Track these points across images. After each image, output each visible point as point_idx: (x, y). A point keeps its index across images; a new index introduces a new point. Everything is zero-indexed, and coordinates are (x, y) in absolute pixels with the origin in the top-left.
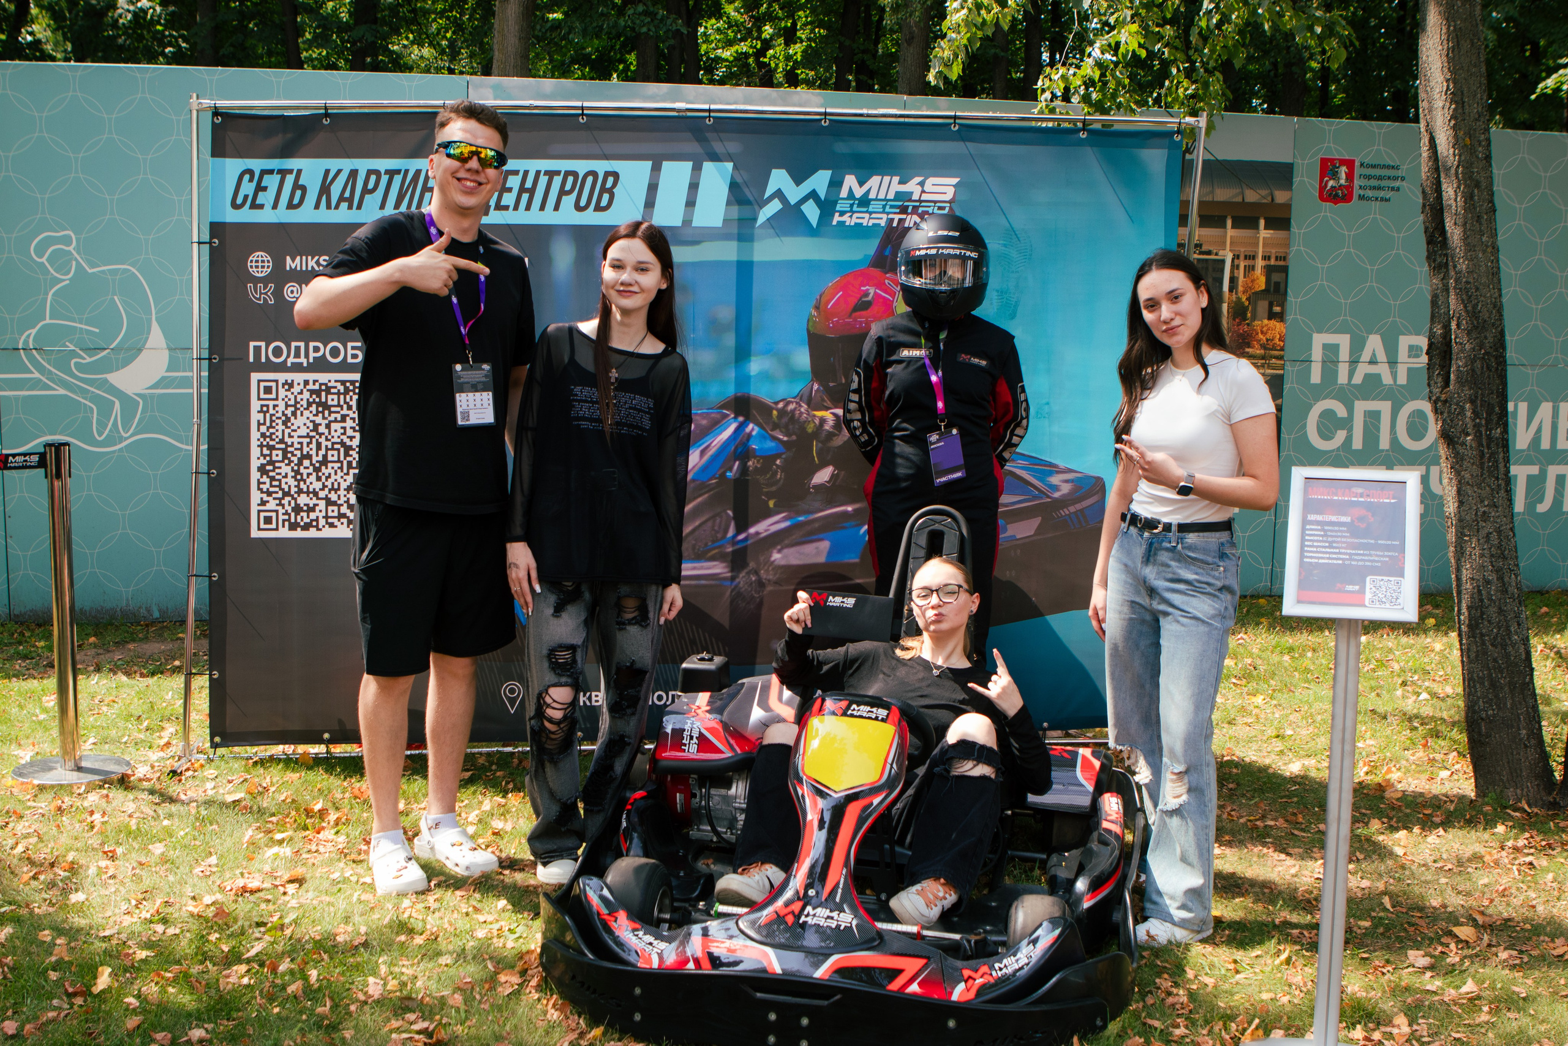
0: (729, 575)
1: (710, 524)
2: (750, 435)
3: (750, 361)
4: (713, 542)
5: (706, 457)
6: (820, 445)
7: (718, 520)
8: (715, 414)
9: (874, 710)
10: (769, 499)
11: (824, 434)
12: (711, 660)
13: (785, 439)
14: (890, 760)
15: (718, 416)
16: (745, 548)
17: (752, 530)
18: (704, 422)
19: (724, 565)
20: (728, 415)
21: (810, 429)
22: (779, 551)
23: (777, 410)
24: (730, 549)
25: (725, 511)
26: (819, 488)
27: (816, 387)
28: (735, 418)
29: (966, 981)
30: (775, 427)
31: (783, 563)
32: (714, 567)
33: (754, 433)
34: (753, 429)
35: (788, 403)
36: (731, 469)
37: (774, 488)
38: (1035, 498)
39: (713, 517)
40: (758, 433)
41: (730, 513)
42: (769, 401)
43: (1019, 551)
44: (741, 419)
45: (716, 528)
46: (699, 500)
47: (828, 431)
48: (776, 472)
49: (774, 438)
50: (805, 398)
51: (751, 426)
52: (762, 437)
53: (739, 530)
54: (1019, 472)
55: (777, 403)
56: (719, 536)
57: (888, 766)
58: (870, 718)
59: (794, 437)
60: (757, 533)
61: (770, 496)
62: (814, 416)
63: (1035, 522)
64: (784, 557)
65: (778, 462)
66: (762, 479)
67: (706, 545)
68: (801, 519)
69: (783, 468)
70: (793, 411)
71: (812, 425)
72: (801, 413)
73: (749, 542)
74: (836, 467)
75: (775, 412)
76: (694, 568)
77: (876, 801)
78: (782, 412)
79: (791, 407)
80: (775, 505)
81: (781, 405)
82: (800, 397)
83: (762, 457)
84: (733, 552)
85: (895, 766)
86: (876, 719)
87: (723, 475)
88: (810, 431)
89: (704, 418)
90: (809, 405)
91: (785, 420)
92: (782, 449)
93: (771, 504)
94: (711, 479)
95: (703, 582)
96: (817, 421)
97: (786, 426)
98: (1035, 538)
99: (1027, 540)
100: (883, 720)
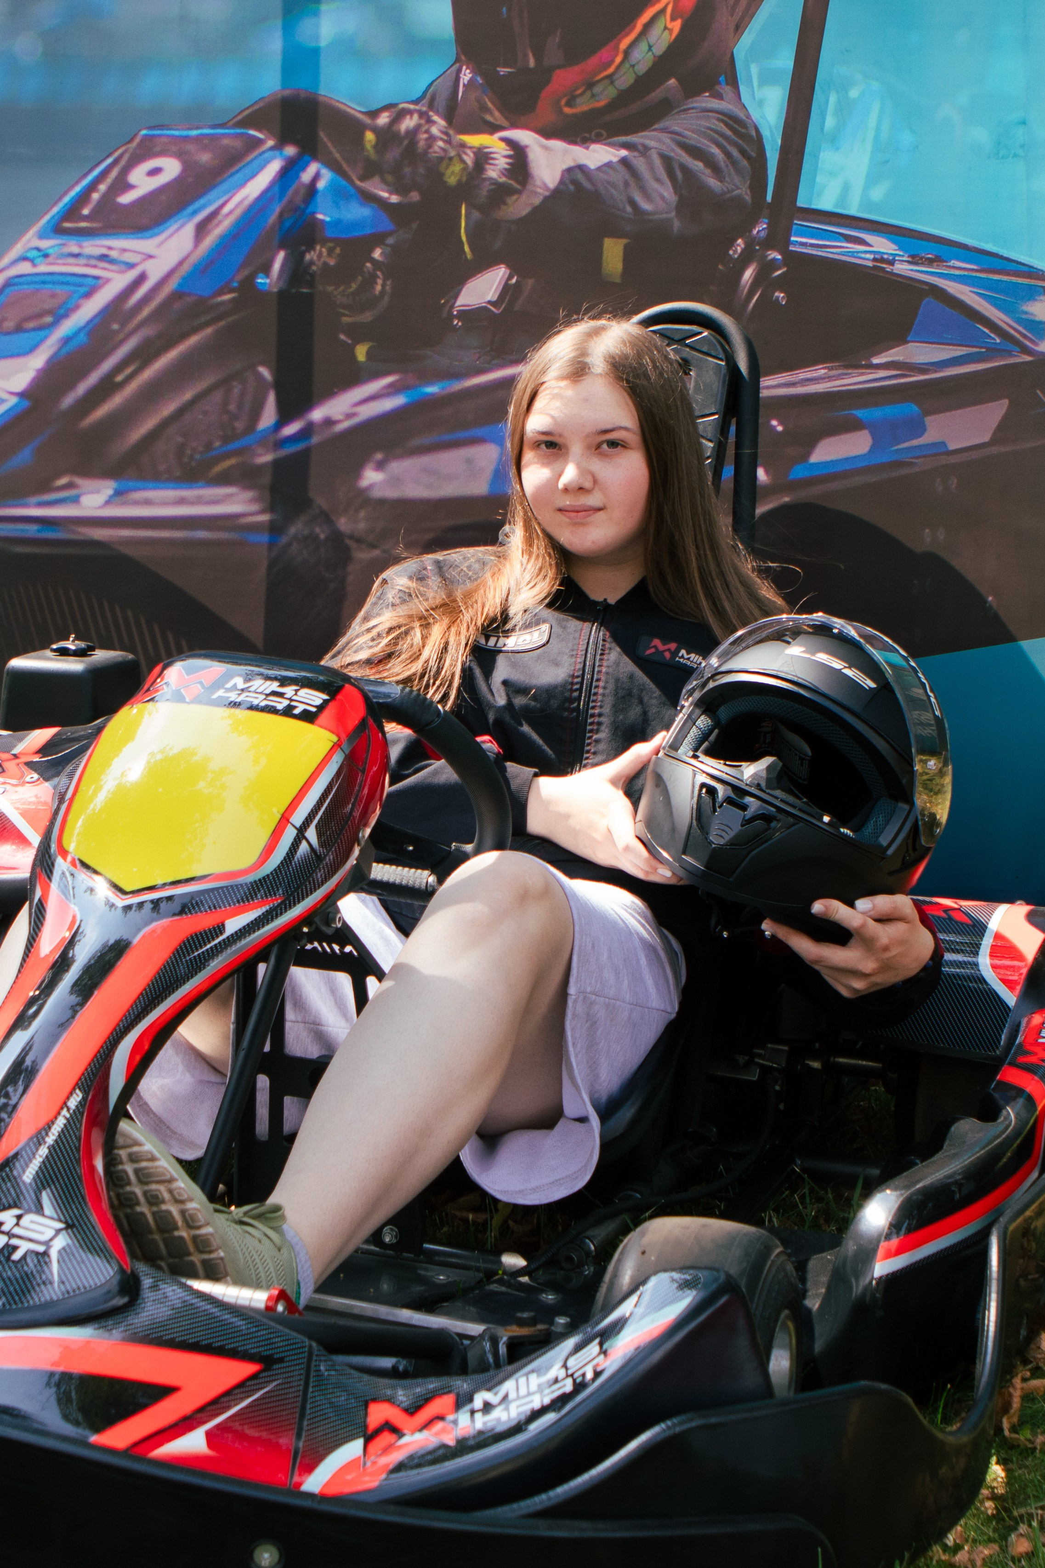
0: (265, 518)
1: (217, 397)
2: (312, 189)
3: (316, 13)
4: (226, 440)
5: (209, 241)
6: (476, 215)
7: (236, 391)
8: (229, 138)
9: (289, 691)
10: (357, 341)
11: (484, 190)
12: (80, 653)
13: (394, 199)
14: (298, 818)
15: (238, 144)
16: (305, 454)
17: (317, 415)
18: (205, 158)
19: (249, 494)
20: (260, 142)
21: (453, 175)
22: (380, 466)
23: (376, 130)
24: (266, 458)
25: (253, 367)
26: (472, 316)
27: (466, 76)
28: (278, 147)
29: (369, 1440)
30: (371, 170)
31: (392, 494)
32: (227, 497)
33: (321, 185)
34: (317, 177)
35: (401, 114)
36: (266, 269)
37: (367, 317)
38: (993, 352)
39: (224, 383)
40: (332, 185)
41: (265, 372)
42: (355, 107)
43: (954, 482)
44: (290, 151)
45: (232, 407)
46: (193, 340)
47: (494, 182)
48: (373, 279)
49: (368, 198)
50: (441, 102)
51: (313, 168)
52: (338, 194)
53: (285, 415)
54: (953, 288)
55: (374, 114)
56: (239, 425)
57: (290, 834)
58: (272, 710)
59: (415, 196)
60: (329, 422)
61: (358, 334)
62: (463, 145)
63: (997, 410)
64: (395, 481)
65: (377, 254)
66: (338, 293)
67: (209, 446)
68: (431, 389)
69: (388, 269)
70: (413, 133)
71: (457, 168)
72: (432, 139)
73: (315, 440)
74: (514, 269)
75: (370, 136)
76: (181, 501)
77: (233, 925)
78: (387, 136)
79: (408, 123)
80: (369, 354)
81: (383, 119)
82: (429, 99)
83: (338, 241)
84: (276, 463)
85: (311, 834)
86: (288, 712)
87: (249, 283)
88: (452, 180)
89: (205, 148)
90: (449, 117)
91: (394, 154)
92: (386, 224)
93: (361, 352)
94: (220, 292)
95: (202, 534)
96: (469, 159)
97: (396, 170)
98: (994, 450)
99: (974, 455)
100: (308, 717)
